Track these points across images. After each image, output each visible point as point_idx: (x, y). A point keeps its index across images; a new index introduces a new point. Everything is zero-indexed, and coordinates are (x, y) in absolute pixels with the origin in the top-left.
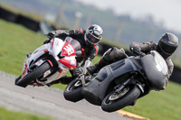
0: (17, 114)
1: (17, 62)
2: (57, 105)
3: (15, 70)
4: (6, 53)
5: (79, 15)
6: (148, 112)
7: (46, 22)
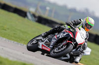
0: (14, 62)
1: (14, 34)
2: (36, 57)
3: (13, 38)
4: (8, 29)
5: (48, 8)
6: (86, 61)
7: (30, 12)
